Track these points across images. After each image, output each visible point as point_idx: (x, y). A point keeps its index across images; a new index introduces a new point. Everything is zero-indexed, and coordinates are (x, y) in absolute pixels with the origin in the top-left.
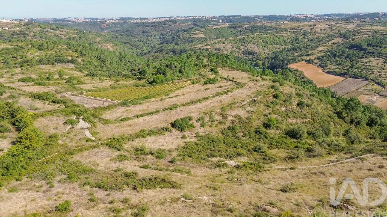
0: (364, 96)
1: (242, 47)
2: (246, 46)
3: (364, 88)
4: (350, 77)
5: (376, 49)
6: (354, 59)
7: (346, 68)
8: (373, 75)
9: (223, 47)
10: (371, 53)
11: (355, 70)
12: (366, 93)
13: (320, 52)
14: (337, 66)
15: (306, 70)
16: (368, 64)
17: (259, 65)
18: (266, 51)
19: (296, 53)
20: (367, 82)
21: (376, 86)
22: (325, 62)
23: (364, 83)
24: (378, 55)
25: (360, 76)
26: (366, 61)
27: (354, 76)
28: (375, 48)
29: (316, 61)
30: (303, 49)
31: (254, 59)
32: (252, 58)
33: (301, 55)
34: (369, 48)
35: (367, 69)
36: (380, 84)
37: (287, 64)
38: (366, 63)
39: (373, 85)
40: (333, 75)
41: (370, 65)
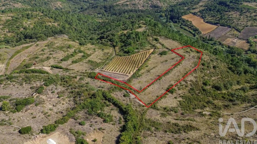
0: (229, 39)
1: (150, 2)
2: (152, 2)
3: (229, 33)
4: (220, 26)
5: (235, 6)
6: (222, 12)
7: (218, 19)
8: (234, 24)
9: (137, 3)
10: (232, 8)
11: (223, 21)
12: (230, 37)
13: (201, 6)
14: (212, 18)
15: (193, 20)
16: (231, 16)
17: (163, 16)
18: (165, 5)
19: (186, 6)
20: (230, 29)
21: (236, 32)
22: (204, 14)
23: (228, 30)
24: (236, 10)
25: (226, 25)
26: (230, 14)
27: (223, 25)
28: (235, 4)
29: (199, 14)
30: (189, 4)
31: (159, 11)
32: (157, 10)
33: (189, 8)
34: (231, 4)
35: (230, 20)
36: (238, 30)
37: (181, 16)
38: (230, 15)
39: (234, 31)
40: (210, 24)
41: (232, 17)
